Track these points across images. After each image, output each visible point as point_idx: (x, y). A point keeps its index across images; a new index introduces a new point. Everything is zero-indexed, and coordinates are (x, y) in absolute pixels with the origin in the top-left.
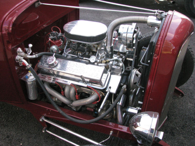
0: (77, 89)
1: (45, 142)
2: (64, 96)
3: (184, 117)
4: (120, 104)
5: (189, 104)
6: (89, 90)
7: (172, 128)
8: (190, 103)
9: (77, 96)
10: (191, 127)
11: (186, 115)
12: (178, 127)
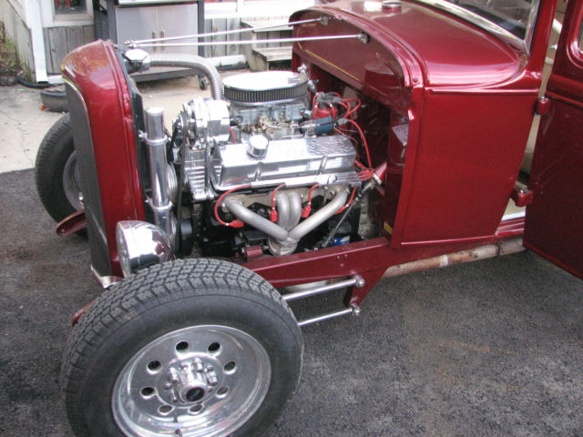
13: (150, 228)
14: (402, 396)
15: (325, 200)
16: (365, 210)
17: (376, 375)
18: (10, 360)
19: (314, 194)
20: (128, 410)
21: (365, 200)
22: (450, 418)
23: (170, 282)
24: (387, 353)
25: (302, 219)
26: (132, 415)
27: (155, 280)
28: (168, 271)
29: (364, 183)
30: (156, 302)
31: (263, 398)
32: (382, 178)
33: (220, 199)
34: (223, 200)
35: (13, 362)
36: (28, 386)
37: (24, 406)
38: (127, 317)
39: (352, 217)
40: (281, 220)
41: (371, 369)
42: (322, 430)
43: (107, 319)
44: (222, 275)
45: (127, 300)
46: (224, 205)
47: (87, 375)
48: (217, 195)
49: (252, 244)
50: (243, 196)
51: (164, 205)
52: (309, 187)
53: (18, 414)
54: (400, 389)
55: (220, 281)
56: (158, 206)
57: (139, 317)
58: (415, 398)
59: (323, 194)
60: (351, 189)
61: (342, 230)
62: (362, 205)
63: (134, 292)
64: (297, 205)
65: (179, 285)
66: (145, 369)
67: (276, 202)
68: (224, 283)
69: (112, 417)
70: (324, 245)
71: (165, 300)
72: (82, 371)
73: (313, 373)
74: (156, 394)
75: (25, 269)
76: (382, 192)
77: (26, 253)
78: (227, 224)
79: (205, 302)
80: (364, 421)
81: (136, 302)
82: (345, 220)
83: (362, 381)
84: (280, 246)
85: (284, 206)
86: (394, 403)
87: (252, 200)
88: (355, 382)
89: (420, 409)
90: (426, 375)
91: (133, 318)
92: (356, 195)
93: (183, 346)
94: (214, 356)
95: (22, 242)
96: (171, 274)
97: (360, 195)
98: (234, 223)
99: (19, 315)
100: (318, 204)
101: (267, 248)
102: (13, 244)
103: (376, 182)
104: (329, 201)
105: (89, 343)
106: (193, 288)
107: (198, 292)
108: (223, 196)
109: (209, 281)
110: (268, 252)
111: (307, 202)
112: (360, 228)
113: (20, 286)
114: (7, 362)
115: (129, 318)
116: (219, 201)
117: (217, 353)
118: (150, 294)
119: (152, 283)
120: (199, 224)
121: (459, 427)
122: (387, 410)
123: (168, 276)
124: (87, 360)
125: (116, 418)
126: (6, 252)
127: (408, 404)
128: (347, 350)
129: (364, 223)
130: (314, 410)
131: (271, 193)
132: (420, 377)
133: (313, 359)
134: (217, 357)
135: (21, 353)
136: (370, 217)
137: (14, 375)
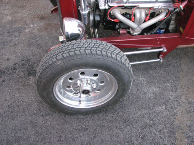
13: (77, 22)
14: (172, 98)
15: (156, 14)
16: (174, 19)
17: (163, 88)
18: (31, 59)
19: (152, 11)
20: (61, 93)
21: (175, 15)
22: (189, 112)
23: (77, 50)
24: (170, 79)
25: (145, 21)
26: (62, 94)
27: (71, 49)
28: (77, 45)
29: (175, 9)
30: (70, 58)
31: (113, 96)
32: (184, 7)
33: (111, 9)
34: (112, 10)
35: (31, 60)
36: (35, 70)
37: (32, 78)
38: (58, 63)
39: (167, 22)
40: (135, 21)
41: (162, 84)
42: (137, 107)
43: (51, 62)
44: (100, 49)
45: (59, 56)
46: (112, 12)
47: (43, 81)
48: (109, 8)
49: (123, 28)
50: (120, 9)
51: (85, 11)
52: (150, 8)
53: (30, 81)
54: (171, 95)
55: (99, 52)
56: (83, 11)
57: (63, 64)
58: (177, 101)
59: (155, 12)
60: (169, 11)
61: (162, 27)
62: (173, 17)
63: (62, 53)
64: (143, 15)
65: (80, 53)
66: (67, 80)
67: (135, 13)
68: (100, 53)
69: (54, 96)
70: (153, 33)
71: (74, 58)
72: (41, 80)
73: (139, 82)
74: (72, 88)
75: (42, 24)
76: (183, 13)
77: (43, 17)
78: (112, 20)
79: (91, 61)
80: (154, 106)
81: (62, 57)
82: (164, 23)
83: (158, 89)
84: (134, 31)
85: (138, 15)
86: (168, 101)
87: (124, 11)
88: (155, 89)
89: (178, 106)
90: (184, 91)
91: (60, 64)
92: (170, 13)
93: (83, 73)
94: (95, 78)
95: (43, 13)
96: (79, 46)
97: (172, 14)
98: (115, 20)
99: (37, 42)
100: (153, 15)
101: (129, 30)
102: (40, 13)
103: (181, 8)
104: (158, 15)
105: (44, 70)
106: (86, 54)
107: (88, 56)
108: (112, 8)
109: (94, 52)
110: (129, 32)
111: (148, 14)
112: (170, 27)
113: (39, 31)
114: (29, 60)
115: (59, 63)
116: (110, 10)
117: (97, 78)
118: (68, 55)
119: (70, 50)
120: (103, 17)
121: (192, 116)
122: (164, 103)
123: (77, 48)
124: (43, 76)
125: (55, 96)
126: (36, 16)
127: (173, 102)
128: (155, 75)
129: (172, 25)
130: (136, 98)
131: (133, 9)
132: (181, 92)
133: (140, 76)
134: (97, 79)
135: (35, 57)
136: (175, 22)
137: (31, 65)
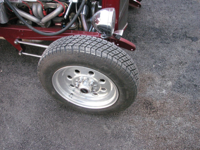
0: (43, 6)
1: (23, 65)
2: (33, 15)
3: (144, 27)
4: (84, 13)
5: (148, 17)
6: (54, 4)
7: (134, 37)
8: (149, 15)
9: (44, 12)
10: (150, 34)
11: (145, 26)
12: (139, 36)
